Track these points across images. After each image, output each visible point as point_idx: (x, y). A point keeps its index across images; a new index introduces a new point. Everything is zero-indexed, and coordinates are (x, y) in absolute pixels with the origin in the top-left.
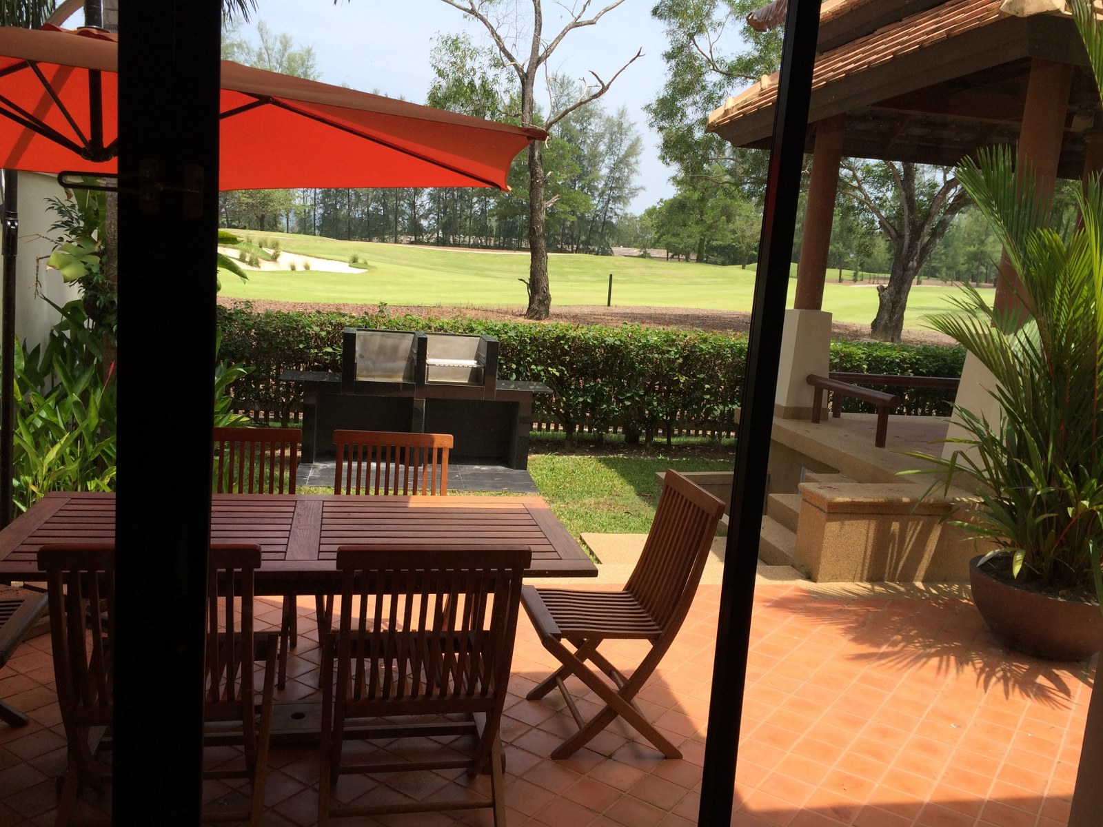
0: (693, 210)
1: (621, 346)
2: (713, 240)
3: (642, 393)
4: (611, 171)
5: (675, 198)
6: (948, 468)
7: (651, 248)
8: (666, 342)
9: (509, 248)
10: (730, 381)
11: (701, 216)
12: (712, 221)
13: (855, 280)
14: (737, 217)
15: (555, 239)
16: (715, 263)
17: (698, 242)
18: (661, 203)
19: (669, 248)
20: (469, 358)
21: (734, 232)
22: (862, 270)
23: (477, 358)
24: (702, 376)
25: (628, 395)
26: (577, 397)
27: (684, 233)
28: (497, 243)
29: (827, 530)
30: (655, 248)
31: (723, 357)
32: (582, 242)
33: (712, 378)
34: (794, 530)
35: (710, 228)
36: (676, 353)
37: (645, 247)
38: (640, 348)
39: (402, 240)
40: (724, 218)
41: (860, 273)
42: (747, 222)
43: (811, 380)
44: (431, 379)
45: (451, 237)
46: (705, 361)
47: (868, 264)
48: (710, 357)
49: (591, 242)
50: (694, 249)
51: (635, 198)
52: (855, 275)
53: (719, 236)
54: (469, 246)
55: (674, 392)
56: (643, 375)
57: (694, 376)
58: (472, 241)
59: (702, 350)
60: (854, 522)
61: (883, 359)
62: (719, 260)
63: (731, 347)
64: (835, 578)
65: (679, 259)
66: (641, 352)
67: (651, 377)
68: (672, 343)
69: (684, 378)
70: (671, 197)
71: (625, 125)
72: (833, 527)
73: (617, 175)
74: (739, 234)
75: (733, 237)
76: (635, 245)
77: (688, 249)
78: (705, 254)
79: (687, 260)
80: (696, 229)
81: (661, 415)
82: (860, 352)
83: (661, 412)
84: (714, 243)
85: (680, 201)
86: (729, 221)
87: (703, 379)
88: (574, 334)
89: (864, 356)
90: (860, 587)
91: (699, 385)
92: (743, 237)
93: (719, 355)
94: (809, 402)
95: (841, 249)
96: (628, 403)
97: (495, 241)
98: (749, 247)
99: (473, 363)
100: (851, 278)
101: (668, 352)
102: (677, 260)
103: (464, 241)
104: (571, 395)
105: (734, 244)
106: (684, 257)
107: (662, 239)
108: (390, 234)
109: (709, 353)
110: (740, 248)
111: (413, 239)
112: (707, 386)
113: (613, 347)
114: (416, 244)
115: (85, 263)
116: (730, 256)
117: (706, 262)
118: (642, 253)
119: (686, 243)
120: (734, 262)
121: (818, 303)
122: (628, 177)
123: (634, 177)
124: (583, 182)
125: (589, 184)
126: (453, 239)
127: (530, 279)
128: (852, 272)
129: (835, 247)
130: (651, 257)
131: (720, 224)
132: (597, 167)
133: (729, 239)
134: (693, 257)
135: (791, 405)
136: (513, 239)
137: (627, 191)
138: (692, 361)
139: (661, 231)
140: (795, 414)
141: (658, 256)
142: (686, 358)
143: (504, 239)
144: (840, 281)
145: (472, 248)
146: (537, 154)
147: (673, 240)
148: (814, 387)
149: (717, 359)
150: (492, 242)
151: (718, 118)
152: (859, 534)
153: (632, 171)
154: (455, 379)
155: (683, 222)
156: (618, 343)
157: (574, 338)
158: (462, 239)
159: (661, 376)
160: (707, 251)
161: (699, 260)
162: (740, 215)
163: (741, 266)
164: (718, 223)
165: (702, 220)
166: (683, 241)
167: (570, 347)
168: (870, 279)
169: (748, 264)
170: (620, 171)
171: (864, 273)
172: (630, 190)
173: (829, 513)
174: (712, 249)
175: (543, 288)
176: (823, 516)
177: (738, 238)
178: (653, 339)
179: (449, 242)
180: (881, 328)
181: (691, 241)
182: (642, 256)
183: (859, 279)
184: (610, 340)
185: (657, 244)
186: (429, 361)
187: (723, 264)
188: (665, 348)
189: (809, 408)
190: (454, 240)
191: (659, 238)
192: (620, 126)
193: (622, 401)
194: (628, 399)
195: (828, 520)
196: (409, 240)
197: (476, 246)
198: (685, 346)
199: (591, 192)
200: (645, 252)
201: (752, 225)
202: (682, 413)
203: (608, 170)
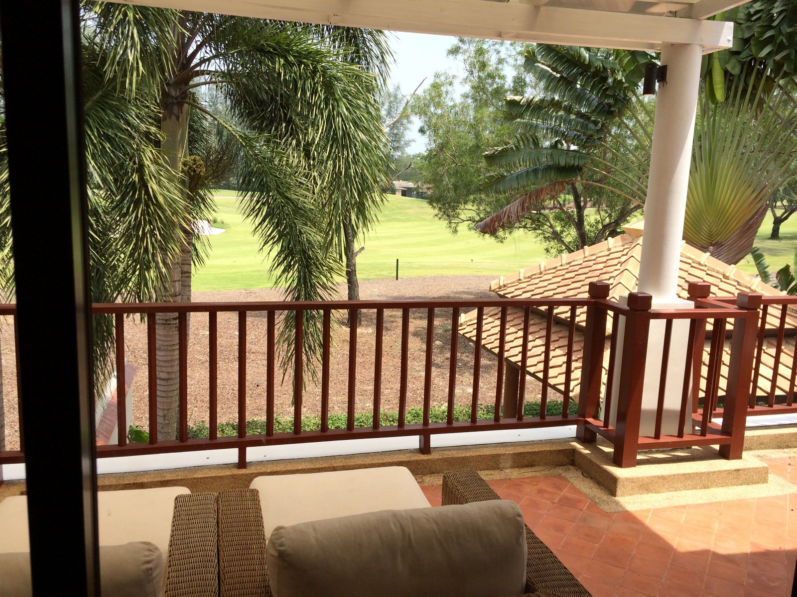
4: (391, 129)
51: (409, 147)
71: (400, 96)
73: (395, 131)
122: (403, 133)
123: (407, 133)
137: (403, 143)
153: (405, 129)
170: (397, 128)
172: (405, 141)
192: (396, 97)
203: (388, 129)
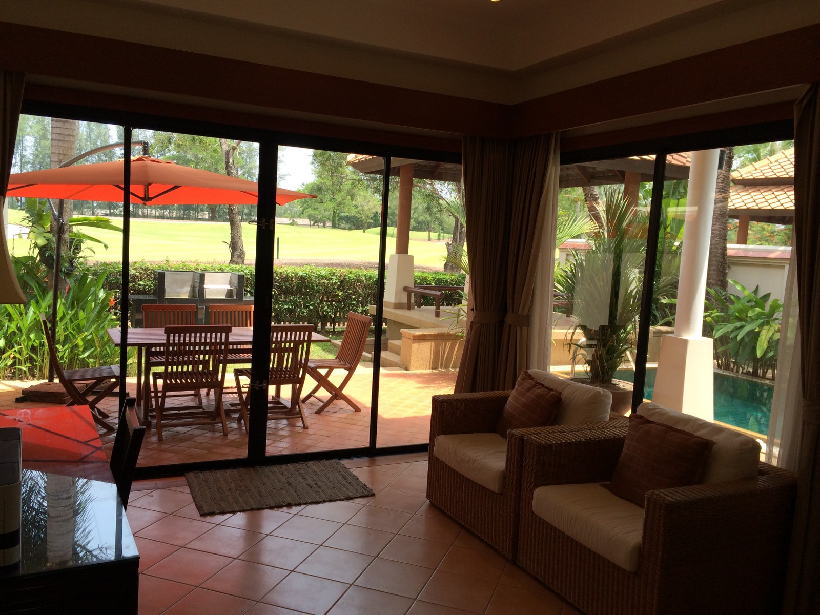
0: (327, 192)
1: (306, 276)
2: (342, 212)
3: (319, 302)
5: (314, 184)
6: (456, 316)
7: (298, 217)
8: (330, 274)
9: (188, 219)
10: (365, 294)
11: (333, 196)
12: (341, 200)
13: (439, 239)
14: (358, 197)
15: (224, 211)
16: (344, 229)
17: (332, 214)
18: (303, 186)
19: (310, 217)
20: (226, 284)
21: (356, 207)
22: (444, 232)
23: (230, 284)
24: (350, 291)
25: (312, 303)
26: (283, 305)
27: (321, 207)
28: (179, 215)
29: (413, 347)
30: (301, 218)
31: (361, 282)
32: (246, 214)
33: (355, 293)
34: (399, 354)
35: (339, 204)
36: (336, 280)
37: (293, 217)
38: (316, 277)
39: (98, 213)
40: (349, 197)
41: (442, 234)
42: (365, 200)
43: (405, 289)
44: (207, 297)
45: (140, 210)
46: (351, 284)
47: (447, 229)
48: (354, 282)
49: (252, 214)
50: (328, 219)
52: (439, 235)
53: (346, 210)
54: (155, 217)
55: (335, 301)
56: (319, 292)
57: (346, 292)
58: (157, 214)
59: (349, 277)
60: (424, 343)
61: (442, 279)
62: (348, 226)
63: (365, 276)
64: (417, 368)
65: (319, 226)
66: (317, 280)
67: (323, 293)
68: (334, 274)
69: (341, 293)
70: (312, 182)
72: (415, 346)
74: (360, 208)
75: (356, 210)
76: (286, 215)
77: (324, 219)
78: (337, 223)
79: (324, 226)
80: (330, 205)
81: (330, 313)
82: (431, 276)
83: (330, 312)
84: (343, 214)
85: (318, 186)
86: (352, 199)
87: (351, 293)
88: (280, 271)
89: (432, 279)
90: (429, 371)
91: (348, 297)
92: (363, 210)
93: (358, 281)
94: (405, 301)
95: (428, 218)
96: (311, 308)
97: (177, 213)
98: (368, 217)
99: (229, 287)
100: (437, 238)
101: (332, 279)
102: (317, 227)
103: (151, 213)
104: (280, 304)
105: (357, 215)
106: (322, 224)
107: (305, 211)
108: (88, 208)
109: (354, 279)
110: (361, 218)
111: (108, 212)
112: (353, 297)
113: (302, 277)
114: (111, 216)
115: (45, 237)
116: (356, 223)
117: (338, 228)
118: (291, 221)
119: (322, 214)
120: (358, 228)
121: (406, 252)
124: (244, 170)
125: (248, 171)
126: (142, 211)
127: (231, 242)
128: (436, 234)
129: (425, 217)
130: (297, 225)
131: (346, 201)
132: (254, 159)
133: (353, 212)
134: (329, 224)
135: (398, 302)
136: (191, 212)
138: (345, 284)
139: (305, 205)
140: (398, 306)
141: (302, 224)
142: (341, 282)
143: (184, 212)
144: (430, 240)
145: (158, 218)
146: (231, 161)
147: (313, 212)
148: (407, 293)
149: (358, 282)
150: (174, 214)
151: (352, 159)
152: (426, 349)
154: (218, 296)
155: (321, 200)
156: (305, 275)
157: (281, 273)
158: (149, 212)
159: (328, 293)
160: (339, 220)
161: (334, 226)
162: (360, 195)
163: (363, 230)
164: (345, 201)
165: (334, 199)
166: (320, 213)
167: (278, 277)
168: (449, 238)
169: (367, 228)
171: (445, 234)
173: (413, 340)
174: (341, 219)
175: (239, 247)
176: (411, 341)
177: (359, 211)
178: (323, 273)
179: (139, 214)
180: (449, 267)
181: (327, 213)
182: (291, 224)
183: (441, 238)
184: (301, 274)
185: (302, 216)
186: (205, 286)
187: (350, 229)
188: (330, 277)
189: (405, 303)
190: (143, 213)
191: (304, 210)
193: (308, 307)
194: (311, 305)
195: (413, 343)
196: (105, 212)
197: (162, 217)
198: (341, 276)
199: (251, 177)
200: (294, 221)
201: (369, 202)
202: (340, 314)
